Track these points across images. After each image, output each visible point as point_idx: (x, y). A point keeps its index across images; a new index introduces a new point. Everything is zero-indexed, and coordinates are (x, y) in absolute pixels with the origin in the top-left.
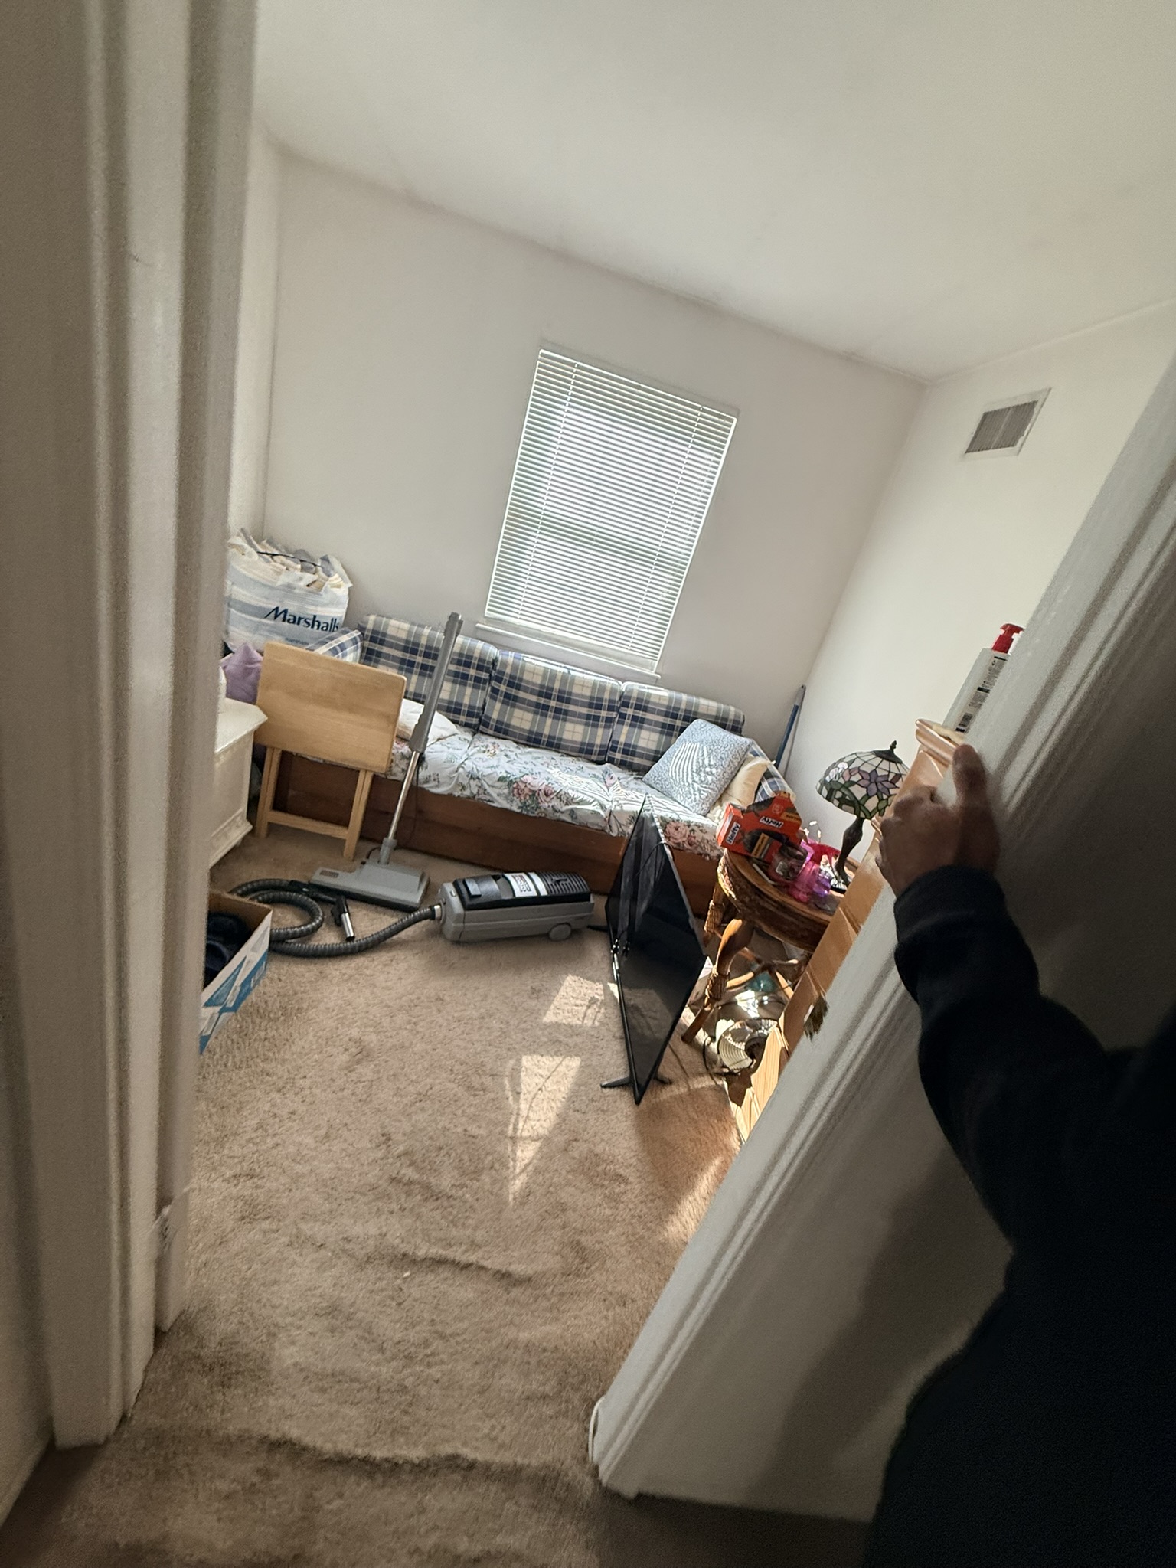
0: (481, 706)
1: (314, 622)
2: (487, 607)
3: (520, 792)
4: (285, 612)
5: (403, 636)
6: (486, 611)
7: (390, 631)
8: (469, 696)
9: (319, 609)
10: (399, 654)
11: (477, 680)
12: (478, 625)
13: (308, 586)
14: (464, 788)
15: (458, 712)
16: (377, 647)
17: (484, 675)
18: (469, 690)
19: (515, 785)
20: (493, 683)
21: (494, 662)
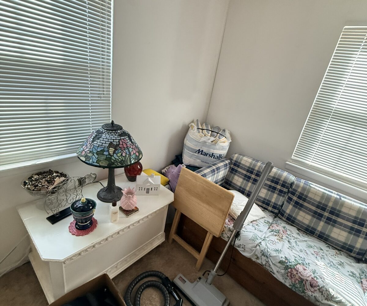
0: (281, 204)
1: (212, 155)
2: (293, 154)
3: (292, 276)
4: (202, 151)
5: (248, 165)
6: (292, 156)
7: (243, 162)
8: (275, 198)
9: (215, 151)
10: (245, 172)
11: (281, 191)
12: (287, 162)
13: (212, 142)
14: (258, 258)
15: (268, 204)
16: (236, 168)
17: (285, 190)
18: (275, 196)
19: (289, 270)
20: (290, 195)
21: (292, 184)
